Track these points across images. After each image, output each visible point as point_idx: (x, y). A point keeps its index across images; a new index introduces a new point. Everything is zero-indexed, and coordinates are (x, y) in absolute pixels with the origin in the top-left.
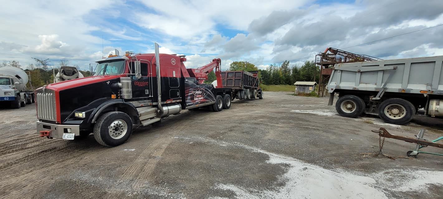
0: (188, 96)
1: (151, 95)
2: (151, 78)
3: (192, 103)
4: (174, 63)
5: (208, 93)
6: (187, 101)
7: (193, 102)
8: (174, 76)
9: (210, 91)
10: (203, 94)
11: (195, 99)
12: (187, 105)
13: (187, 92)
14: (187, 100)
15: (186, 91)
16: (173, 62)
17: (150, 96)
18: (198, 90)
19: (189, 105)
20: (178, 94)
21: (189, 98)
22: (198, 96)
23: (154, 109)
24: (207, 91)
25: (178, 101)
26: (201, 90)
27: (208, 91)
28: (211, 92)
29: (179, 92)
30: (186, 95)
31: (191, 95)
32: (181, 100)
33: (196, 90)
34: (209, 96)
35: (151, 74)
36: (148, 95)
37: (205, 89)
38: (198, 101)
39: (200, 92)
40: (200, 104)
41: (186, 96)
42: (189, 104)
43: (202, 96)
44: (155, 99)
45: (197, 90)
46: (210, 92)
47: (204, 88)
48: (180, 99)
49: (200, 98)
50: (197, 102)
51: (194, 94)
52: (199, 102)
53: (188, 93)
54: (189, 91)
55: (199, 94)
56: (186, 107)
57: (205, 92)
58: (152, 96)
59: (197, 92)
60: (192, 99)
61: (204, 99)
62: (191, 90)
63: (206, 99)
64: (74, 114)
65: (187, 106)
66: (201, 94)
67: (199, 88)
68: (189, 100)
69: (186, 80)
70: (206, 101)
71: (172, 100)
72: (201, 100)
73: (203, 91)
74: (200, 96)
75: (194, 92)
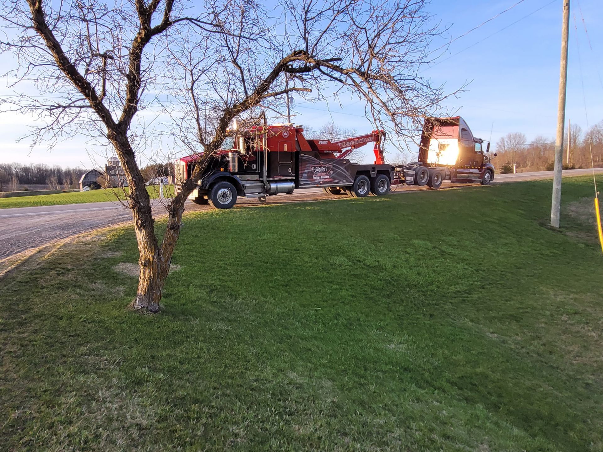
0: (303, 173)
1: (258, 171)
2: (258, 152)
3: (310, 182)
4: (285, 136)
5: (339, 171)
6: (302, 179)
8: (286, 149)
9: (342, 168)
10: (329, 172)
11: (314, 178)
12: (301, 183)
13: (303, 169)
18: (320, 167)
20: (290, 170)
22: (319, 174)
23: (260, 184)
24: (337, 169)
25: (290, 178)
26: (324, 167)
28: (344, 170)
29: (291, 168)
30: (300, 172)
31: (308, 172)
32: (294, 178)
34: (340, 175)
36: (255, 170)
37: (333, 166)
39: (324, 170)
40: (322, 184)
42: (304, 183)
44: (261, 175)
45: (318, 167)
46: (342, 170)
47: (330, 164)
48: (291, 176)
49: (322, 177)
50: (317, 181)
51: (314, 171)
52: (321, 182)
56: (299, 187)
57: (332, 170)
59: (318, 169)
60: (309, 177)
61: (330, 178)
62: (309, 167)
63: (333, 178)
65: (301, 185)
66: (325, 172)
67: (322, 164)
68: (305, 178)
69: (302, 155)
70: (333, 181)
71: (282, 176)
72: (324, 180)
73: (329, 168)
74: (323, 174)
75: (313, 169)
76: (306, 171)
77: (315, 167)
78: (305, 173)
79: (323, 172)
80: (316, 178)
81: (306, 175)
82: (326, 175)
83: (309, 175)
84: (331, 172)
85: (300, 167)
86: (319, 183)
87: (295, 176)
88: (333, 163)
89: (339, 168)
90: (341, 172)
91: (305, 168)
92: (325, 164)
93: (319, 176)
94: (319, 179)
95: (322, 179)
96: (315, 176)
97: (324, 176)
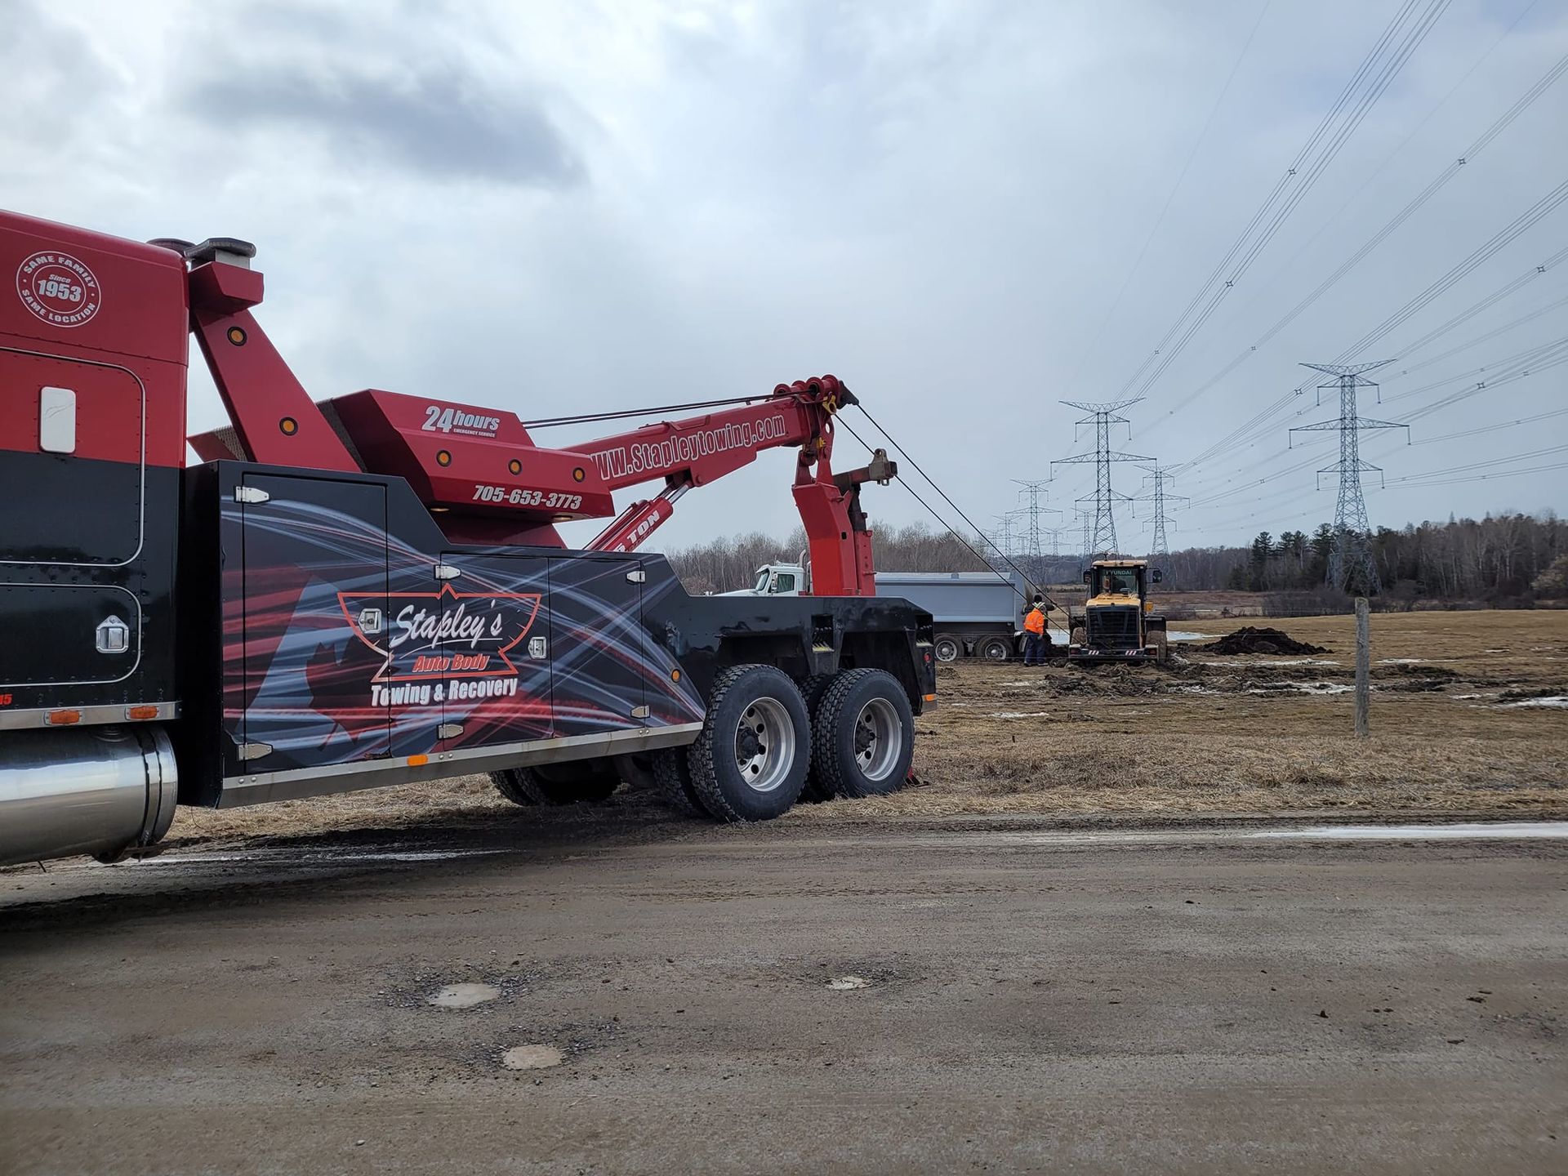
0: (266, 661)
3: (344, 736)
4: (63, 306)
5: (598, 636)
6: (252, 714)
7: (356, 726)
9: (619, 620)
10: (523, 648)
11: (381, 696)
12: (248, 752)
13: (255, 622)
14: (245, 701)
16: (53, 288)
18: (437, 608)
19: (282, 761)
21: (286, 678)
22: (425, 666)
24: (580, 621)
26: (476, 607)
27: (584, 615)
28: (632, 629)
29: (128, 619)
30: (231, 651)
31: (322, 654)
32: (168, 711)
33: (406, 602)
34: (601, 667)
37: (552, 601)
38: (439, 718)
39: (471, 627)
40: (469, 742)
41: (244, 663)
42: (280, 745)
43: (496, 666)
45: (421, 604)
46: (618, 632)
47: (525, 589)
49: (457, 690)
50: (414, 722)
51: (383, 639)
52: (456, 731)
53: (280, 630)
54: (292, 606)
55: (452, 647)
56: (229, 783)
57: (542, 629)
60: (336, 693)
61: (523, 697)
62: (329, 601)
63: (554, 693)
65: (245, 768)
66: (487, 647)
67: (459, 583)
68: (289, 697)
69: (253, 495)
70: (553, 713)
71: (9, 698)
72: (474, 711)
73: (514, 618)
74: (461, 662)
75: (370, 622)
76: (290, 641)
77: (390, 610)
78: (291, 659)
79: (462, 647)
80: (398, 696)
81: (298, 677)
82: (495, 669)
83: (325, 671)
84: (537, 647)
85: (229, 606)
86: (429, 738)
87: (176, 692)
88: (550, 579)
89: (597, 614)
90: (612, 643)
91: (284, 617)
92: (481, 581)
93: (433, 683)
94: (432, 702)
95: (459, 701)
96: (390, 685)
97: (478, 680)
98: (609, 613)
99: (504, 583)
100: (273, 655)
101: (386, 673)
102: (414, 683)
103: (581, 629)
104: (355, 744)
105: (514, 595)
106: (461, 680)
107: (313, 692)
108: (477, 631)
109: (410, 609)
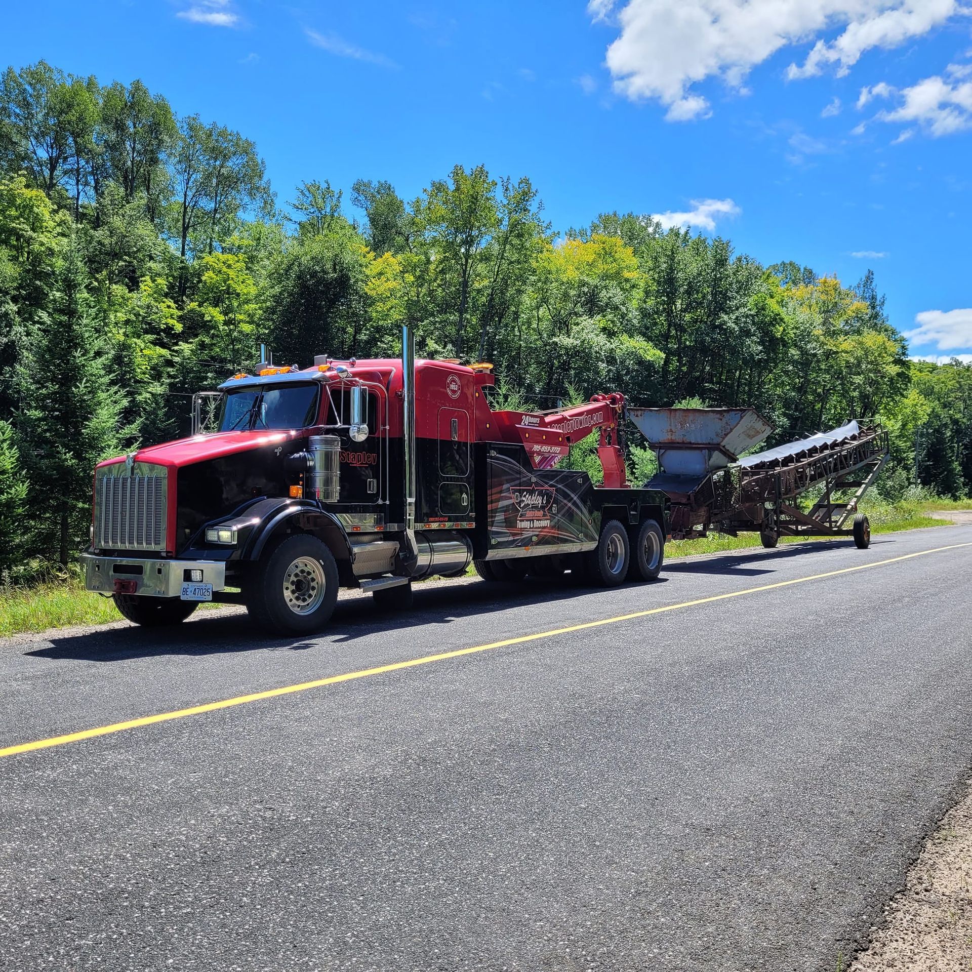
0: (495, 511)
1: (384, 499)
2: (384, 439)
3: (511, 538)
4: (454, 392)
5: (570, 504)
6: (494, 529)
7: (514, 535)
8: (456, 437)
9: (575, 498)
11: (520, 525)
12: (493, 542)
13: (494, 497)
14: (492, 524)
15: (489, 492)
16: (453, 387)
17: (380, 502)
18: (531, 492)
19: (500, 545)
20: (465, 500)
21: (500, 517)
22: (529, 514)
23: (388, 545)
24: (565, 499)
25: (465, 525)
26: (541, 494)
27: (566, 496)
28: (578, 501)
29: (467, 494)
30: (489, 507)
31: (506, 509)
32: (474, 525)
33: (524, 490)
34: (571, 516)
35: (387, 427)
36: (375, 497)
37: (558, 490)
38: (532, 533)
39: (538, 500)
40: (539, 543)
41: (491, 511)
42: (500, 540)
43: (544, 515)
44: (396, 513)
45: (528, 491)
46: (575, 504)
47: (551, 486)
48: (469, 519)
49: (537, 524)
50: (526, 534)
51: (519, 503)
52: (534, 539)
53: (498, 500)
54: (501, 492)
55: (535, 507)
56: (489, 552)
57: (556, 501)
58: (388, 502)
59: (528, 500)
60: (510, 523)
61: (553, 527)
62: (507, 490)
63: (559, 527)
64: (204, 535)
65: (494, 547)
66: (543, 508)
67: (537, 484)
68: (501, 523)
69: (492, 453)
70: (558, 534)
71: (447, 519)
72: (540, 532)
73: (549, 497)
74: (537, 513)
75: (516, 498)
76: (501, 504)
77: (521, 493)
78: (501, 510)
79: (537, 508)
81: (502, 516)
83: (508, 515)
87: (476, 520)
88: (557, 482)
89: (569, 496)
90: (573, 508)
91: (499, 495)
92: (541, 483)
93: (530, 520)
94: (530, 528)
95: (536, 528)
96: (521, 521)
97: (540, 520)
98: (572, 495)
99: (547, 483)
100: (497, 509)
101: (520, 517)
102: (527, 520)
103: (565, 501)
104: (514, 541)
105: (549, 488)
106: (537, 520)
107: (506, 522)
108: (540, 502)
109: (525, 493)
